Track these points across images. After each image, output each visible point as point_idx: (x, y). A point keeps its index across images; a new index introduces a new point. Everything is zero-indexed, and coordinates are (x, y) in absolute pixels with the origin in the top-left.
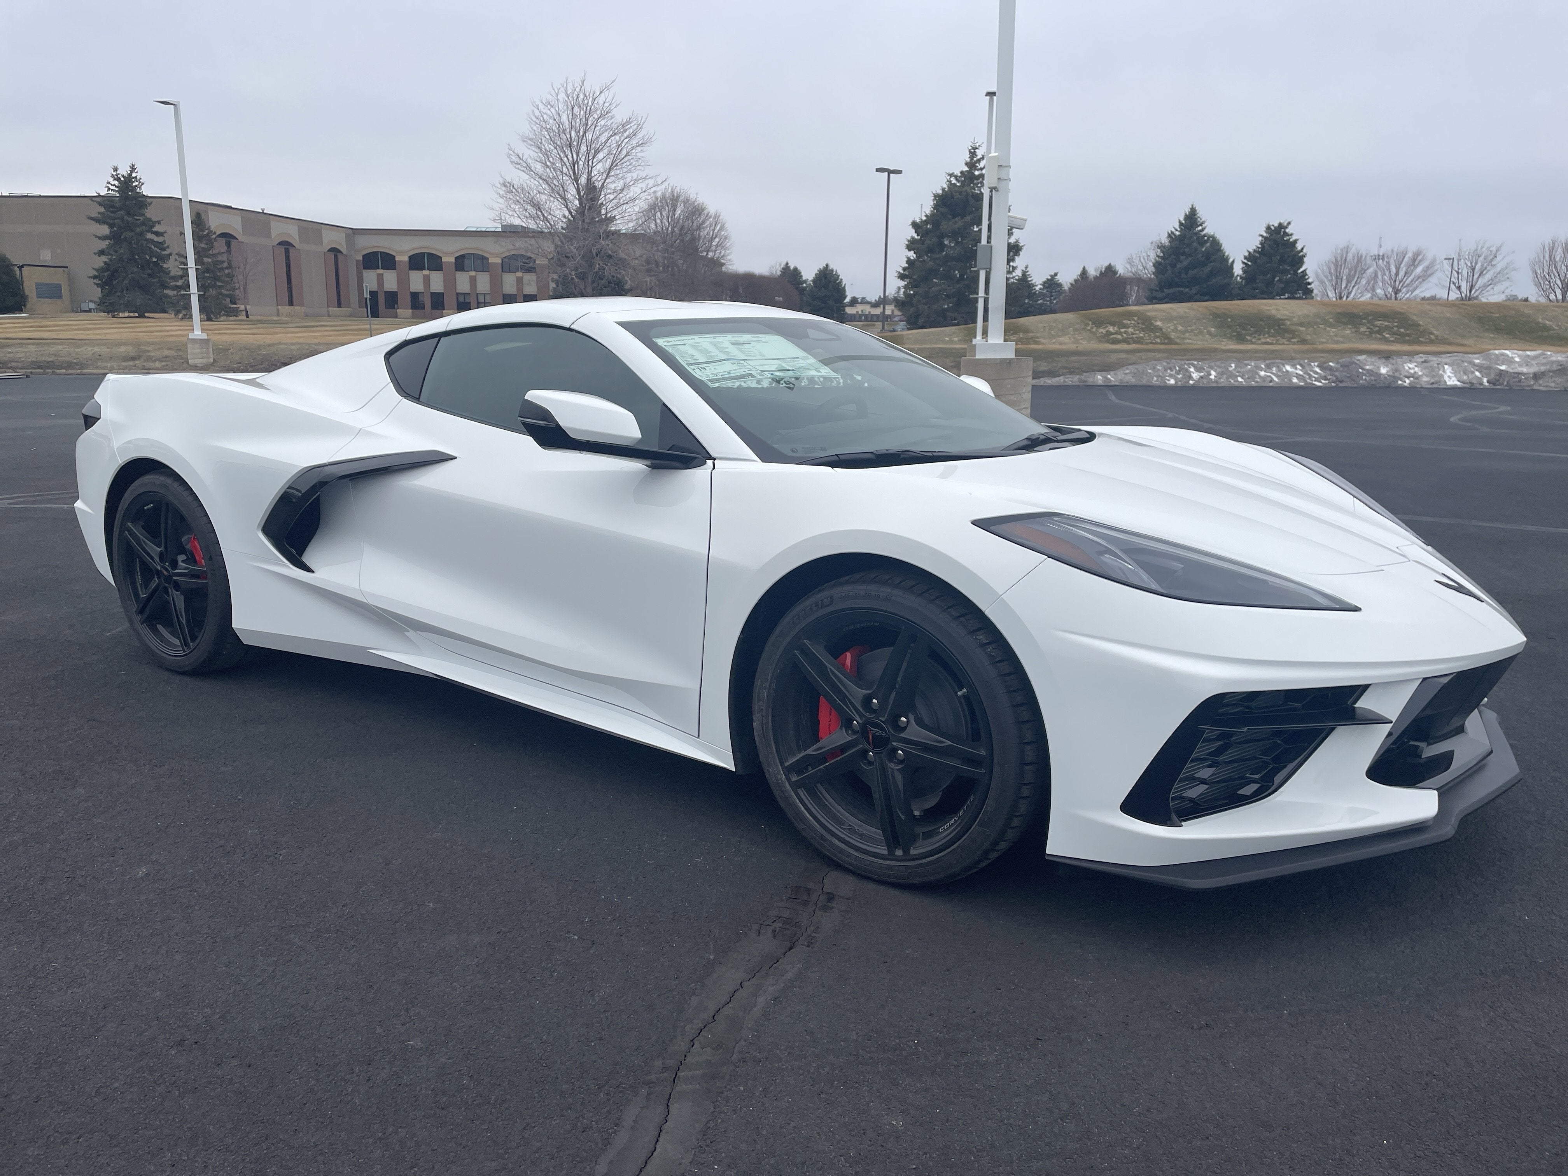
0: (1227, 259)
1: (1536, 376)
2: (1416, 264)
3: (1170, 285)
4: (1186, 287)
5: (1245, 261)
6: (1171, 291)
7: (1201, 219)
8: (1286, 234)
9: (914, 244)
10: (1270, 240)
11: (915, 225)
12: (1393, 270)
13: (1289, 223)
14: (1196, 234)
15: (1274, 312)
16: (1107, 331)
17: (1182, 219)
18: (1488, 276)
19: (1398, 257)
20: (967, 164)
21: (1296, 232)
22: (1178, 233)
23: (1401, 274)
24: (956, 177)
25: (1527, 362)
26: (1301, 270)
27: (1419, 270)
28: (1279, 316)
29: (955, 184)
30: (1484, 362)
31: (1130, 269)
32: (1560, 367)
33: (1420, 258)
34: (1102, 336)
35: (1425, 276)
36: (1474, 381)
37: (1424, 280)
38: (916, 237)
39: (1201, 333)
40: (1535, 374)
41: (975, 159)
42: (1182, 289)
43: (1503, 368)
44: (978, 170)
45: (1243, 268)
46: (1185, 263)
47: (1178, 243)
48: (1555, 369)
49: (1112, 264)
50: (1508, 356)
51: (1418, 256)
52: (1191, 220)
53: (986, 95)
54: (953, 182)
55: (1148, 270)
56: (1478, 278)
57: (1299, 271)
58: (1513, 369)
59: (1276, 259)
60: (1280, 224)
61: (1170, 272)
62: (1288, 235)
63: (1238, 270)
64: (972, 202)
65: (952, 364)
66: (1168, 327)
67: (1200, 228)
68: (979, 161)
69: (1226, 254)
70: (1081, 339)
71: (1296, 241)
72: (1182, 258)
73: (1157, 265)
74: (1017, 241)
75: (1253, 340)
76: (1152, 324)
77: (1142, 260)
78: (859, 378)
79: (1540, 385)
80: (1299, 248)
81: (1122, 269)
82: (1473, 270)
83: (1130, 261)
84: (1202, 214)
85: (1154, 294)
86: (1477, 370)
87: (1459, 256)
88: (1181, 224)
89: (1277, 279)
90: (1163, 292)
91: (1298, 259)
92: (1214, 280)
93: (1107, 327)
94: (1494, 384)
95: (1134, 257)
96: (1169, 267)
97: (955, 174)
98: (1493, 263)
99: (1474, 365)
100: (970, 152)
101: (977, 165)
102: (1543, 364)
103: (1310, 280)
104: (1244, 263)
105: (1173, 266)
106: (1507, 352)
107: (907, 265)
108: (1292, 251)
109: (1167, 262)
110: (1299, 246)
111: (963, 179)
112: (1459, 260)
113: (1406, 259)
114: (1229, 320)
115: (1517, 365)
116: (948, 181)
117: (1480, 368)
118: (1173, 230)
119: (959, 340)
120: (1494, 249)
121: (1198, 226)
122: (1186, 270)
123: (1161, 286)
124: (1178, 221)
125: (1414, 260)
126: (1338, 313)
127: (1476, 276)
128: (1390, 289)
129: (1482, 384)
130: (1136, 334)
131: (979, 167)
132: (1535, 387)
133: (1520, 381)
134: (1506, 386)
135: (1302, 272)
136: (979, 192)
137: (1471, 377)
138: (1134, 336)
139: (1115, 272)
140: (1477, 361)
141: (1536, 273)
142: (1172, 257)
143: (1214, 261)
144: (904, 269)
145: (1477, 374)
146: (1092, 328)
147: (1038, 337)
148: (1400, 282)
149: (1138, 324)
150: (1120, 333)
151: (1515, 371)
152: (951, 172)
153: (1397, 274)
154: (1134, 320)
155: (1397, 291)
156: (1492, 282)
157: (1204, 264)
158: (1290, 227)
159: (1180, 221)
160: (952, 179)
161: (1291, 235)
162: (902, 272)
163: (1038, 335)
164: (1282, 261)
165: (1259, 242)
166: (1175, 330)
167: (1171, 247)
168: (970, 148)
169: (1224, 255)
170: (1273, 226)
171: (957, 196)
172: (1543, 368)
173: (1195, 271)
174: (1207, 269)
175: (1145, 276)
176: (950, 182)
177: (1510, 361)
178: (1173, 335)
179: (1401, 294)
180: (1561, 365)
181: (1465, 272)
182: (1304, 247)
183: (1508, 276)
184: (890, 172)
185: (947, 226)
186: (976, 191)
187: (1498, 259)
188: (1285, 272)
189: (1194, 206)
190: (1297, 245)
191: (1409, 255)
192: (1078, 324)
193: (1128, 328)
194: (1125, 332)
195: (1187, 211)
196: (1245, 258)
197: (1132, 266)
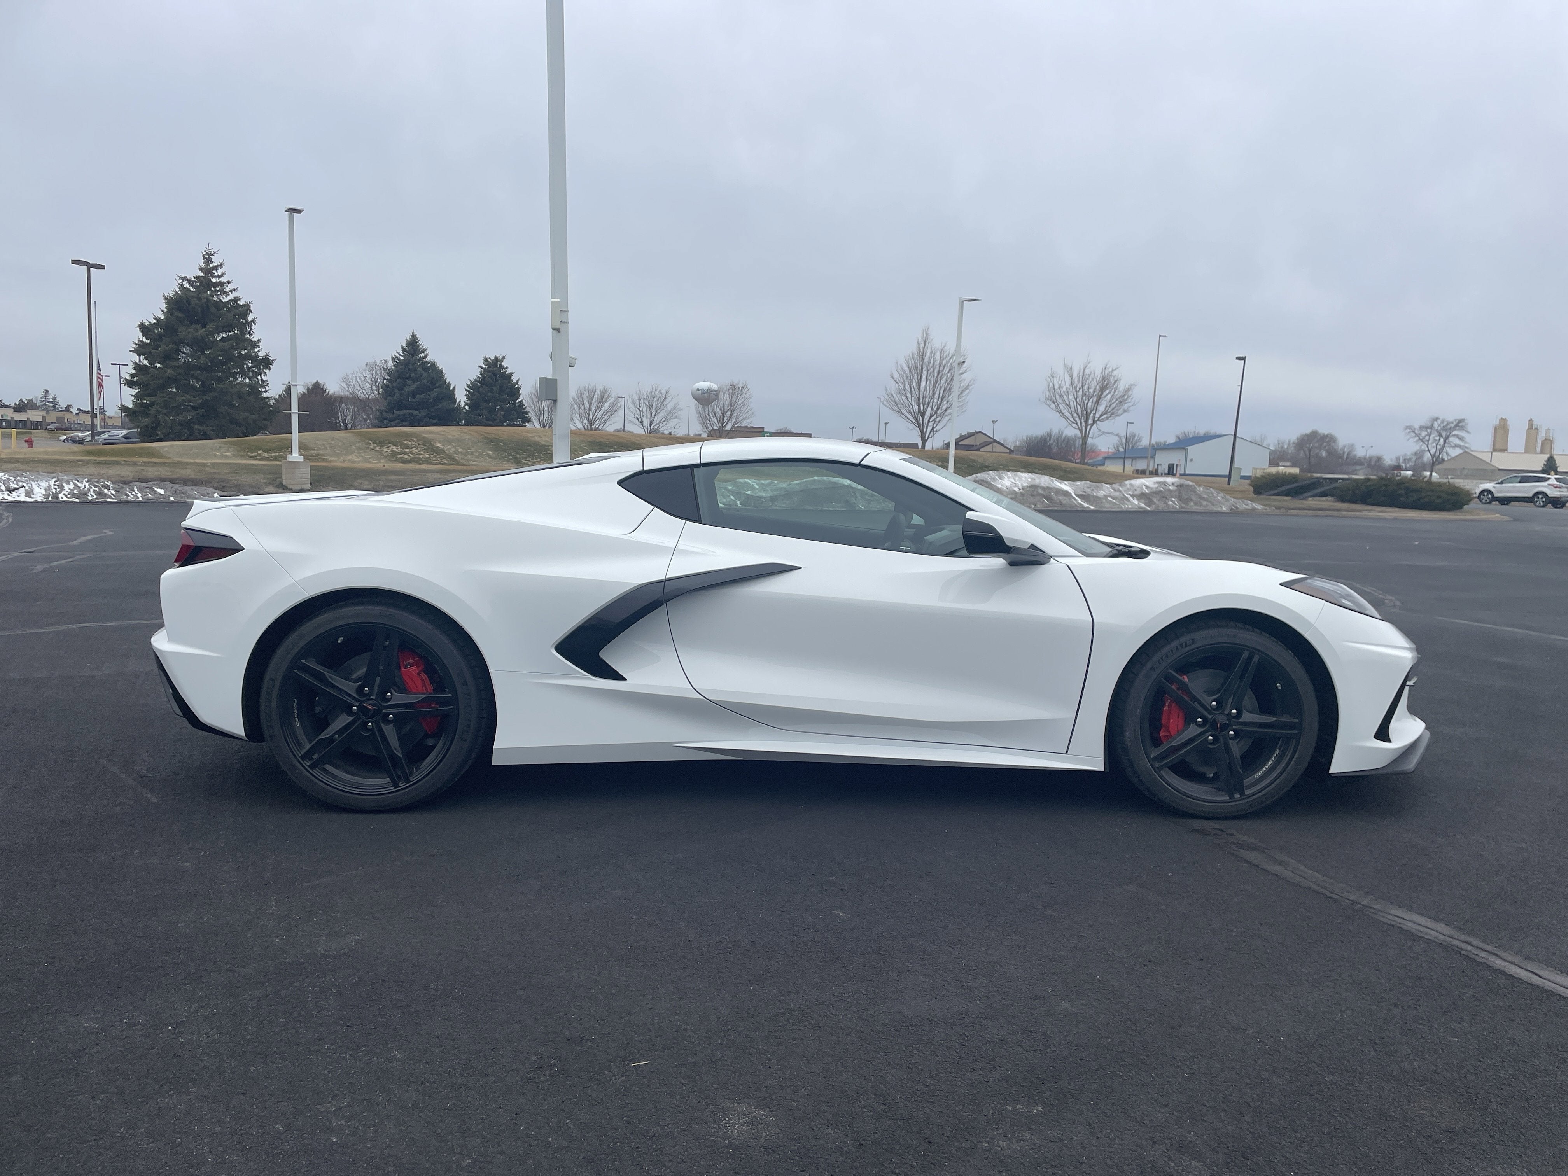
0: (449, 385)
1: (773, 499)
2: (604, 400)
3: (400, 406)
4: (416, 410)
5: (469, 389)
6: (401, 413)
7: (422, 347)
8: (502, 367)
9: (143, 348)
10: (489, 371)
11: (143, 327)
12: (587, 405)
13: (504, 358)
14: (419, 360)
15: (537, 439)
16: (392, 451)
17: (404, 345)
18: (661, 415)
19: (590, 393)
20: (201, 269)
21: (510, 365)
22: (402, 358)
23: (593, 409)
24: (189, 281)
25: (763, 487)
26: (519, 400)
27: (607, 405)
28: (543, 443)
29: (188, 289)
30: (734, 488)
31: (347, 389)
32: (786, 492)
33: (606, 395)
34: (388, 455)
35: (612, 411)
36: (731, 503)
37: (611, 415)
38: (144, 340)
39: (481, 455)
40: (771, 497)
41: (211, 265)
42: (411, 411)
43: (749, 493)
44: (215, 277)
45: (466, 395)
46: (413, 387)
47: (403, 367)
48: (784, 494)
49: (321, 382)
50: (749, 483)
51: (604, 394)
52: (413, 346)
53: (286, 211)
54: (185, 286)
55: (368, 389)
56: (655, 415)
57: (517, 401)
58: (755, 494)
59: (496, 389)
60: (496, 358)
61: (398, 394)
62: (504, 368)
63: (461, 397)
64: (213, 310)
65: (264, 481)
66: (450, 449)
67: (422, 355)
68: (216, 268)
69: (447, 381)
70: (370, 458)
71: (511, 374)
72: (409, 382)
73: (385, 388)
74: (267, 355)
75: (530, 464)
76: (433, 445)
77: (359, 380)
78: (162, 491)
79: (776, 506)
80: (514, 381)
81: (333, 387)
82: (651, 409)
83: (346, 380)
84: (423, 342)
85: (384, 414)
86: (732, 495)
87: (639, 396)
88: (404, 350)
89: (498, 407)
90: (393, 413)
91: (514, 391)
92: (440, 405)
93: (390, 446)
94: (745, 506)
95: (350, 376)
96: (396, 391)
97: (189, 278)
98: (665, 403)
99: (729, 490)
100: (204, 258)
101: (215, 272)
102: (775, 490)
103: (527, 410)
104: (467, 390)
105: (401, 389)
106: (748, 481)
107: (134, 372)
108: (509, 383)
109: (394, 384)
110: (514, 379)
111: (198, 284)
112: (639, 399)
113: (596, 396)
114: (502, 444)
115: (757, 491)
116: (179, 284)
117: (733, 493)
118: (397, 355)
119: (234, 456)
120: (664, 392)
121: (421, 353)
122: (414, 394)
123: (391, 408)
124: (400, 346)
125: (602, 397)
126: (589, 442)
127: (653, 414)
128: (586, 421)
129: (737, 505)
130: (421, 454)
131: (216, 274)
132: (774, 507)
133: (762, 503)
134: (753, 506)
135: (520, 402)
136: (218, 300)
137: (728, 500)
138: (421, 456)
139: (323, 390)
140: (730, 488)
141: (700, 414)
142: (399, 380)
143: (439, 387)
144: (133, 376)
145: (732, 497)
146: (375, 447)
147: (322, 455)
148: (593, 416)
149: (420, 445)
150: (406, 453)
151: (757, 495)
152: (183, 276)
153: (590, 409)
154: (414, 441)
155: (591, 424)
156: (666, 419)
157: (430, 390)
158: (505, 361)
159: (402, 347)
160: (184, 283)
161: (507, 368)
162: (129, 378)
163: (321, 452)
164: (501, 390)
165: (479, 373)
166: (456, 452)
167: (397, 371)
168: (204, 253)
169: (445, 382)
170: (490, 358)
171: (194, 301)
172: (775, 493)
173: (422, 396)
174: (434, 394)
175: (363, 396)
176: (182, 285)
177: (752, 488)
178: (457, 457)
179: (595, 425)
180: (787, 491)
181: (645, 409)
182: (519, 379)
183: (676, 414)
184: (89, 266)
185: (185, 332)
186: (215, 299)
187: (667, 401)
188: (505, 401)
189: (415, 334)
190: (512, 378)
191: (598, 393)
192: (359, 442)
193: (412, 448)
194: (410, 452)
195: (409, 337)
196: (468, 386)
197: (349, 385)
